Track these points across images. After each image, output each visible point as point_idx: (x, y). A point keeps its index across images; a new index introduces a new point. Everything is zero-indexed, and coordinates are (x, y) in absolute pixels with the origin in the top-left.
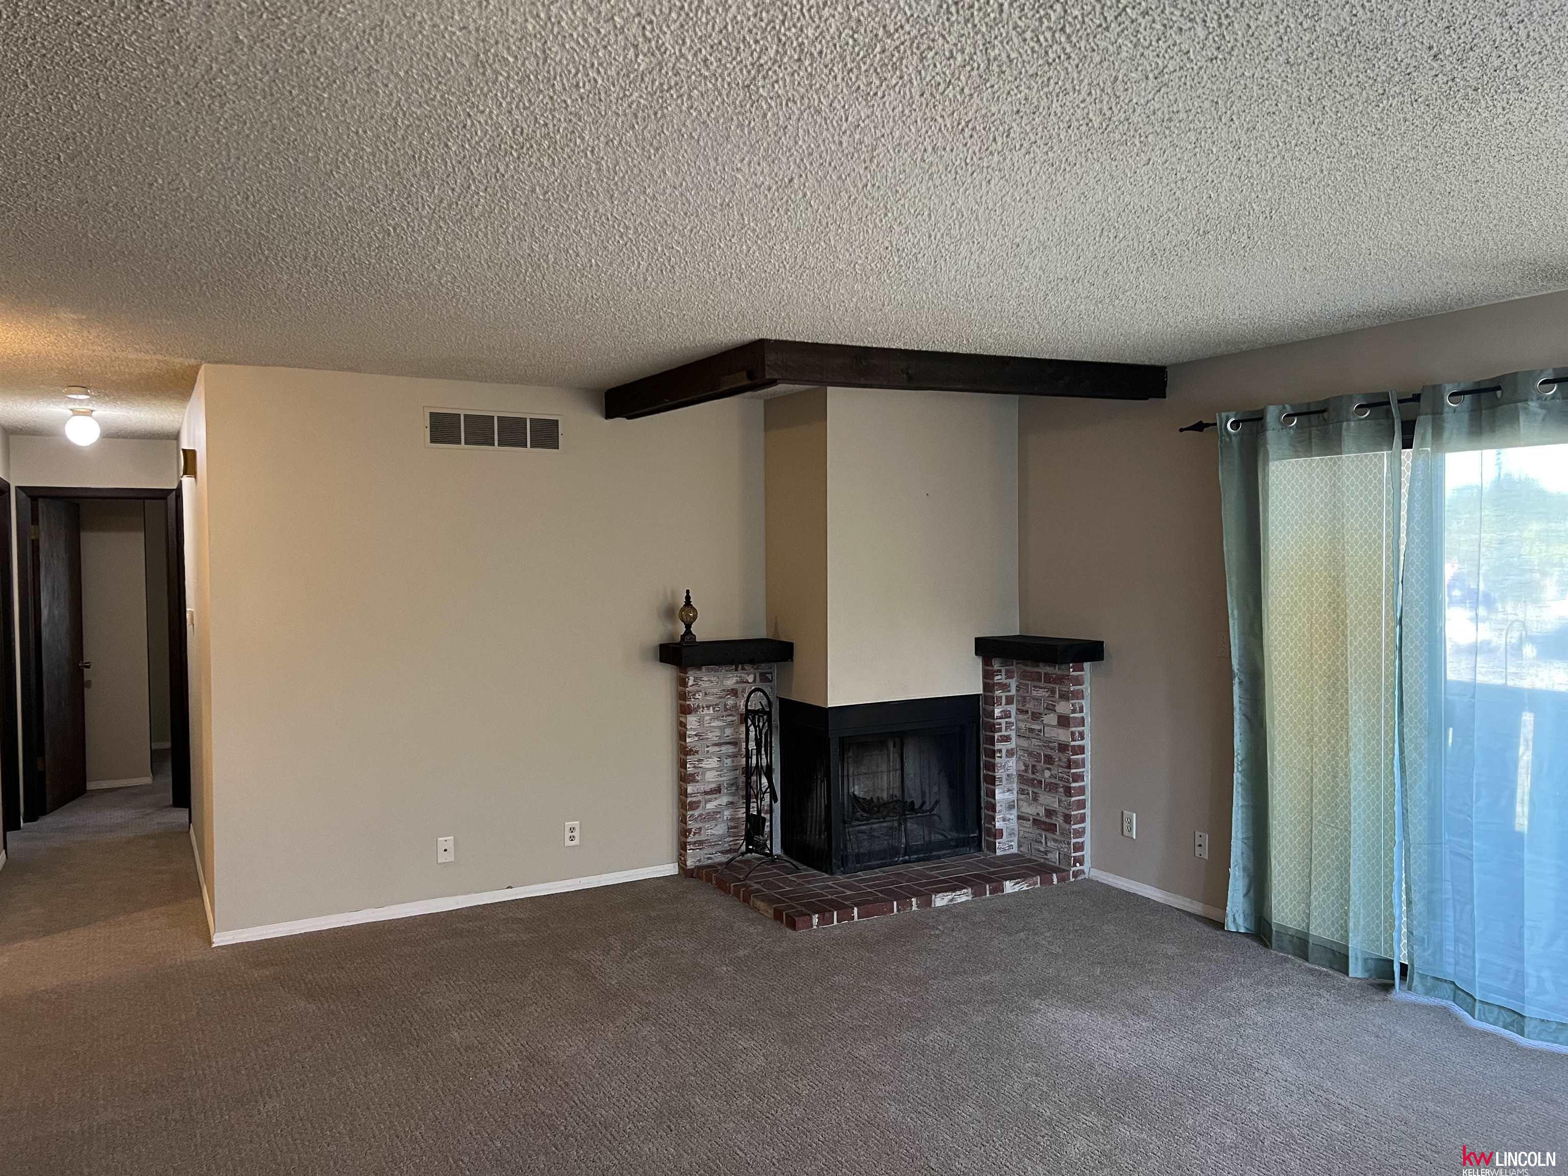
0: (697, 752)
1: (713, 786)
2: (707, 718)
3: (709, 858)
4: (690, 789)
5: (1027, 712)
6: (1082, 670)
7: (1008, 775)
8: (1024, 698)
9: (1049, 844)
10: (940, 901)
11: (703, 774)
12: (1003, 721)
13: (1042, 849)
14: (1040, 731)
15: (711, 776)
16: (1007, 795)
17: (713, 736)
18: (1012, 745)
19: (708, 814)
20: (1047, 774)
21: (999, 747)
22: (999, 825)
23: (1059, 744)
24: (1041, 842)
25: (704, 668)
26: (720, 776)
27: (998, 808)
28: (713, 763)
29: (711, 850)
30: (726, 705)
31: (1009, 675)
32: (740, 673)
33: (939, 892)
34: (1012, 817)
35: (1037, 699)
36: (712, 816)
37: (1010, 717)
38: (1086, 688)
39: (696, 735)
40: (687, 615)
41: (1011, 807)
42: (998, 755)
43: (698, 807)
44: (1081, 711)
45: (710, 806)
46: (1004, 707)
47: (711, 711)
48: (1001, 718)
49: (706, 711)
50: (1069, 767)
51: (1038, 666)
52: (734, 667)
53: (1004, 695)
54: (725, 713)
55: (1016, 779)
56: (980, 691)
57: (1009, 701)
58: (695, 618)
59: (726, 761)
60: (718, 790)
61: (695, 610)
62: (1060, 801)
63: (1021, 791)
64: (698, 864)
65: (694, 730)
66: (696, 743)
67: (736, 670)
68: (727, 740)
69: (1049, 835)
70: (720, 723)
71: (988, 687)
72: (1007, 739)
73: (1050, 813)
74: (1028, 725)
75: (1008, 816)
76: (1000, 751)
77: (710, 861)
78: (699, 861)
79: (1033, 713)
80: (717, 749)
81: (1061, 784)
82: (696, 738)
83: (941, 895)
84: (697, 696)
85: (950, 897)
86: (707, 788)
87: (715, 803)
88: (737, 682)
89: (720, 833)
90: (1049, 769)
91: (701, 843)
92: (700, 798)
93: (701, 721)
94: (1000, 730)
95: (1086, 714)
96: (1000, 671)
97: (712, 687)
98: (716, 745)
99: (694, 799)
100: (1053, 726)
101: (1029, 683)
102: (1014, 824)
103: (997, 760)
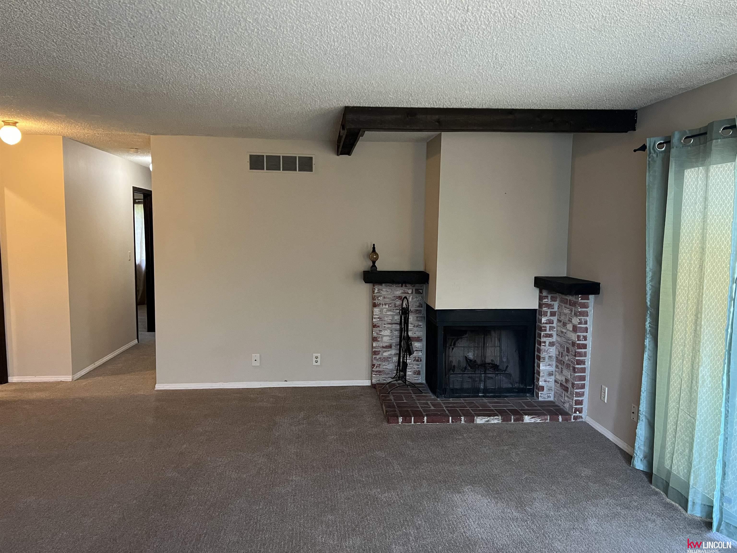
0: (379, 326)
1: (387, 344)
2: (385, 310)
3: (385, 380)
4: (374, 345)
5: (561, 321)
6: (588, 299)
7: (549, 356)
8: (560, 313)
9: (565, 398)
10: (480, 420)
11: (382, 338)
12: (548, 326)
13: (563, 401)
14: (565, 333)
15: (386, 339)
16: (548, 368)
17: (388, 319)
18: (554, 339)
19: (384, 358)
20: (567, 358)
21: (545, 340)
22: (541, 383)
23: (572, 342)
24: (562, 397)
25: (383, 285)
26: (391, 339)
27: (541, 374)
28: (387, 332)
29: (385, 376)
30: (395, 304)
31: (553, 299)
32: (404, 288)
33: (479, 416)
34: (551, 380)
35: (565, 315)
36: (386, 359)
37: (553, 323)
38: (591, 310)
39: (378, 318)
40: (372, 257)
41: (550, 374)
42: (543, 344)
43: (379, 354)
44: (586, 323)
45: (386, 354)
46: (548, 317)
47: (387, 307)
48: (546, 323)
49: (384, 306)
50: (575, 356)
51: (567, 295)
52: (400, 285)
53: (549, 311)
54: (395, 308)
55: (555, 359)
56: (537, 307)
57: (553, 314)
58: (377, 258)
59: (395, 332)
60: (390, 347)
61: (378, 254)
62: (571, 375)
63: (557, 367)
64: (378, 382)
65: (377, 315)
66: (378, 322)
67: (402, 286)
68: (395, 322)
69: (566, 394)
70: (391, 313)
71: (540, 305)
72: (550, 336)
73: (567, 381)
74: (561, 329)
75: (548, 380)
76: (545, 342)
77: (385, 381)
78: (379, 380)
79: (563, 323)
80: (390, 326)
81: (572, 365)
82: (379, 320)
83: (480, 417)
84: (379, 298)
85: (487, 420)
86: (384, 345)
87: (389, 353)
88: (402, 293)
89: (391, 368)
90: (567, 355)
91: (380, 372)
92: (380, 349)
93: (381, 311)
94: (545, 330)
95: (590, 326)
96: (547, 297)
97: (388, 295)
98: (389, 324)
99: (376, 350)
100: (571, 331)
102: (552, 384)
103: (542, 347)
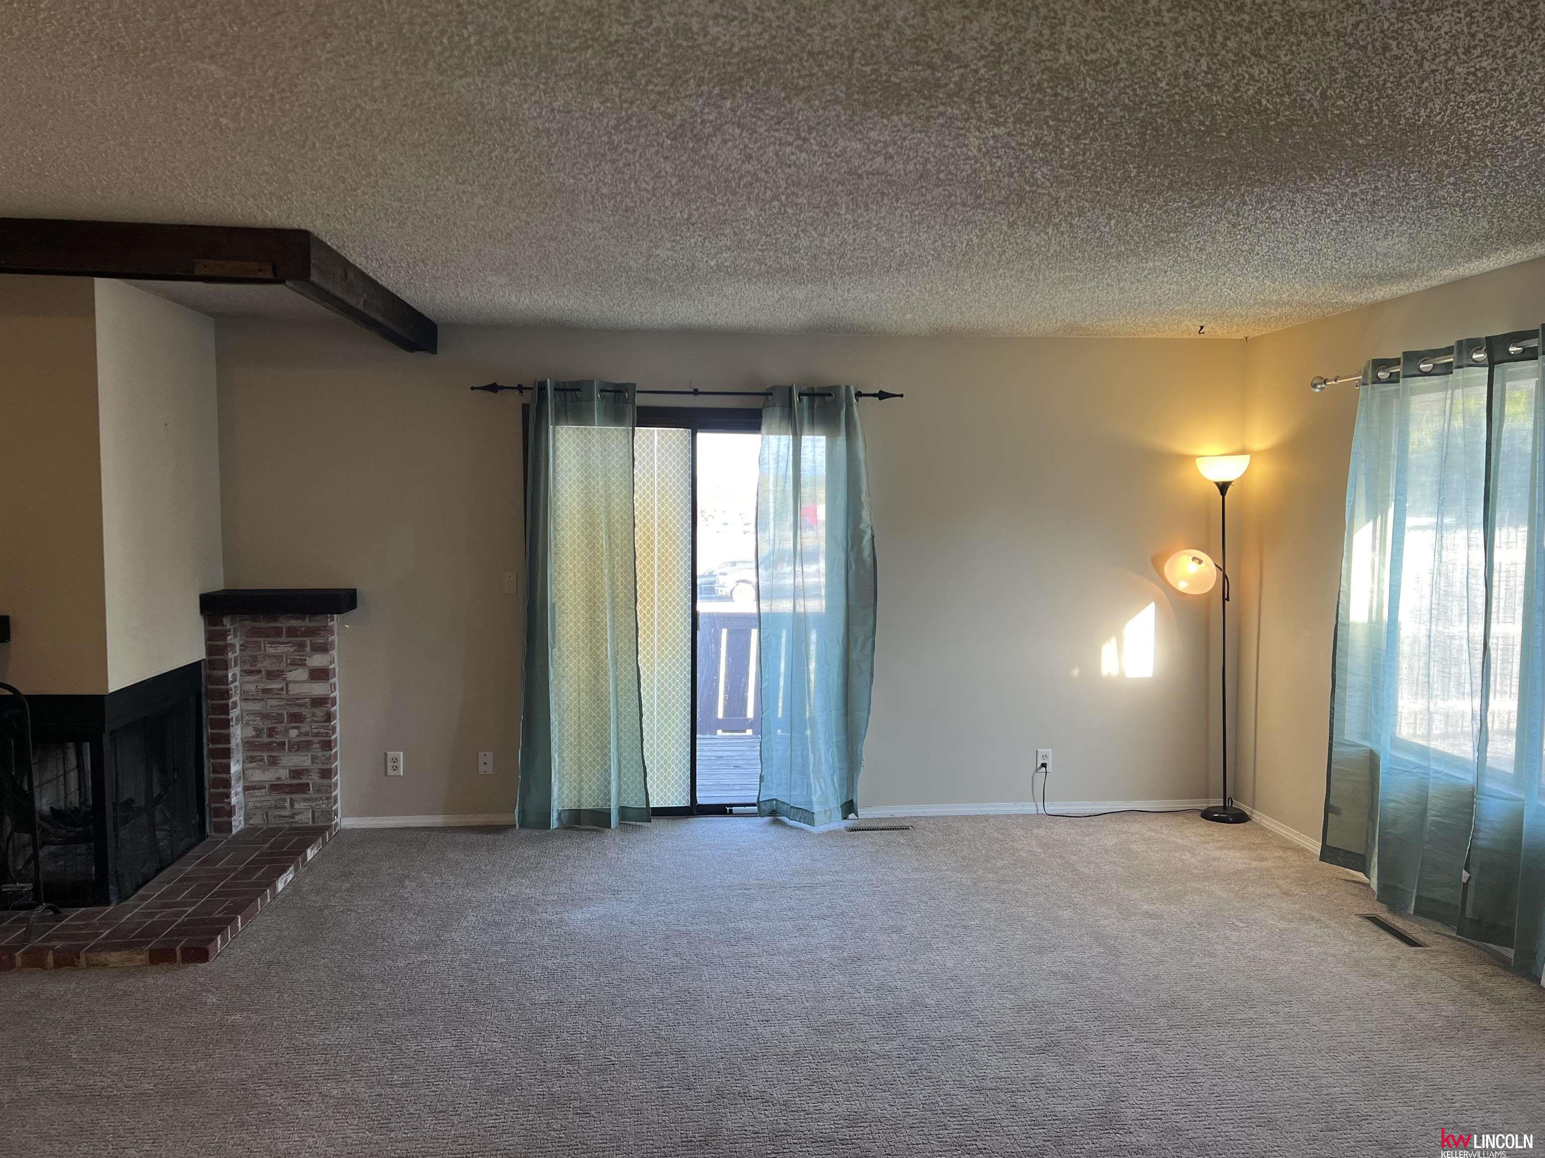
5: (259, 672)
6: (334, 620)
7: (237, 745)
8: (254, 657)
9: (296, 806)
10: (281, 885)
12: (233, 686)
13: (286, 814)
14: (282, 689)
16: (237, 767)
18: (238, 711)
21: (232, 715)
22: (233, 801)
23: (312, 699)
24: (285, 807)
27: (233, 783)
31: (235, 633)
35: (275, 656)
41: (239, 779)
42: (232, 724)
46: (233, 670)
48: (232, 683)
50: (329, 720)
51: (276, 620)
53: (233, 657)
55: (242, 748)
56: (202, 658)
57: (236, 663)
62: (313, 758)
63: (250, 760)
69: (298, 796)
71: (212, 651)
72: (236, 705)
73: (297, 773)
74: (261, 686)
75: (238, 790)
76: (232, 719)
79: (269, 672)
81: (317, 740)
85: (285, 879)
90: (296, 728)
94: (232, 696)
95: (336, 664)
96: (233, 630)
100: (302, 682)
101: (261, 639)
102: (242, 796)
103: (231, 730)
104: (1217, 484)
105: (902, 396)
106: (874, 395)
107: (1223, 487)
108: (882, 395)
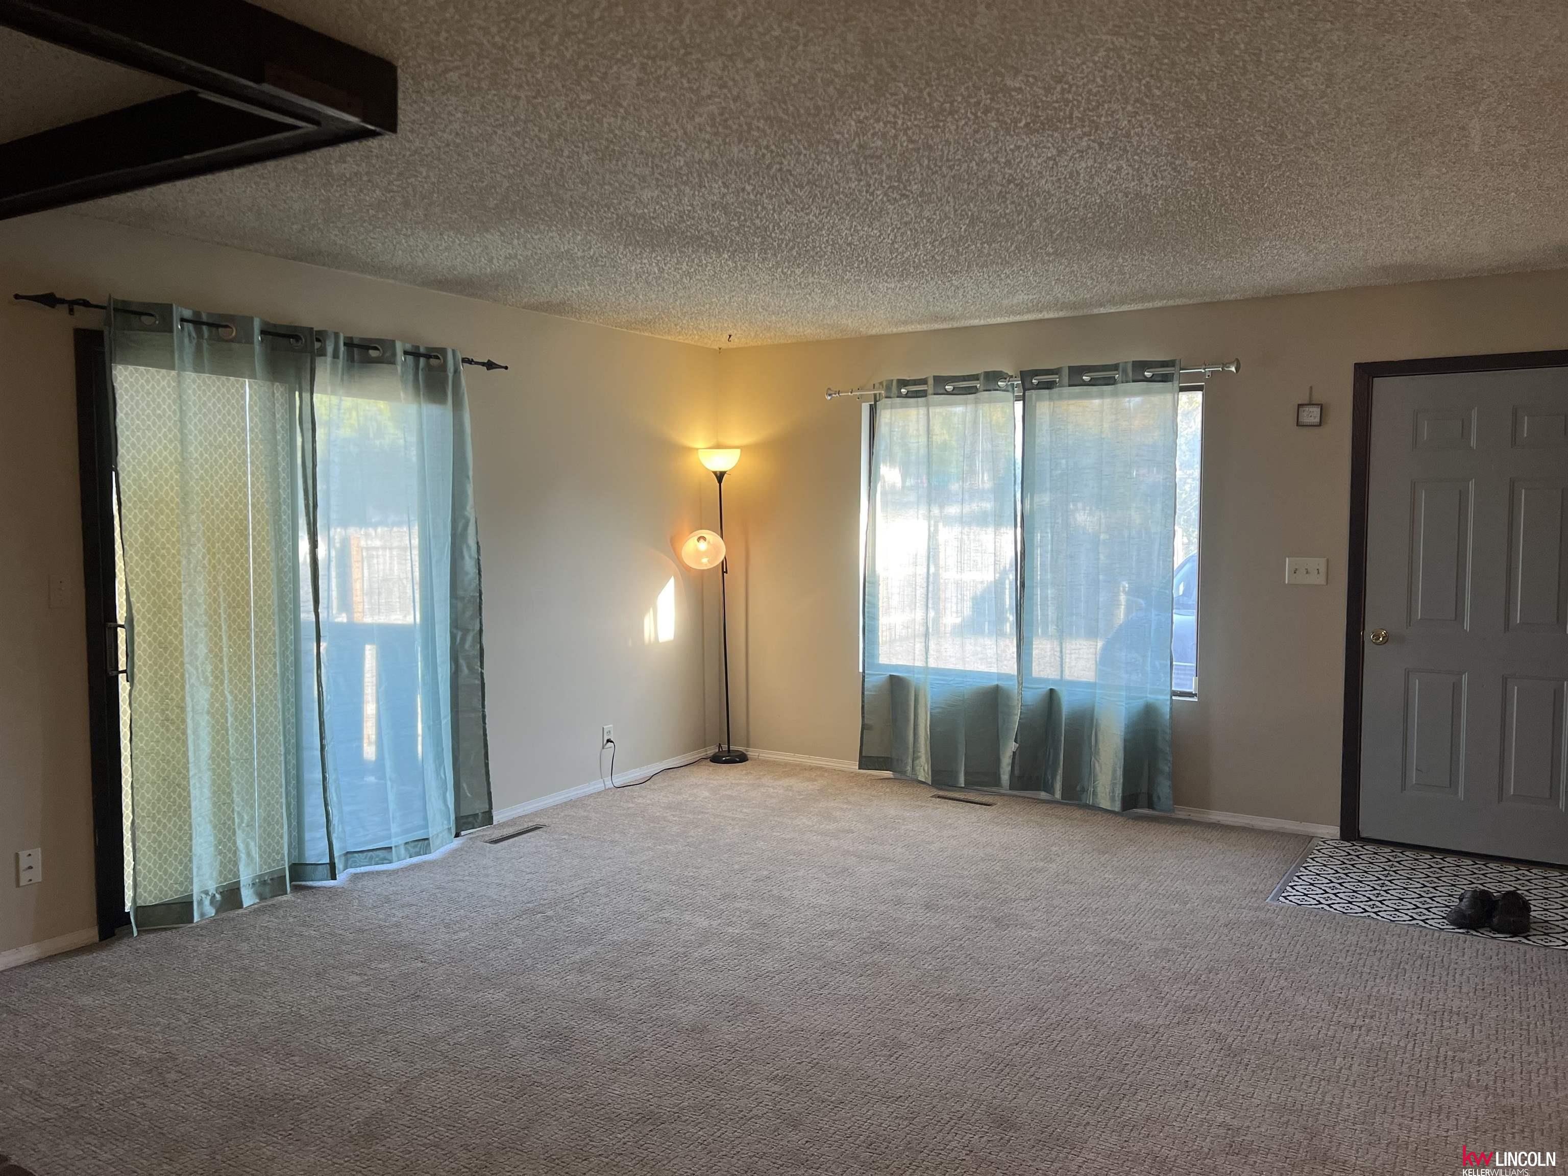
104: (715, 473)
105: (506, 368)
106: (483, 364)
107: (720, 476)
108: (490, 365)
